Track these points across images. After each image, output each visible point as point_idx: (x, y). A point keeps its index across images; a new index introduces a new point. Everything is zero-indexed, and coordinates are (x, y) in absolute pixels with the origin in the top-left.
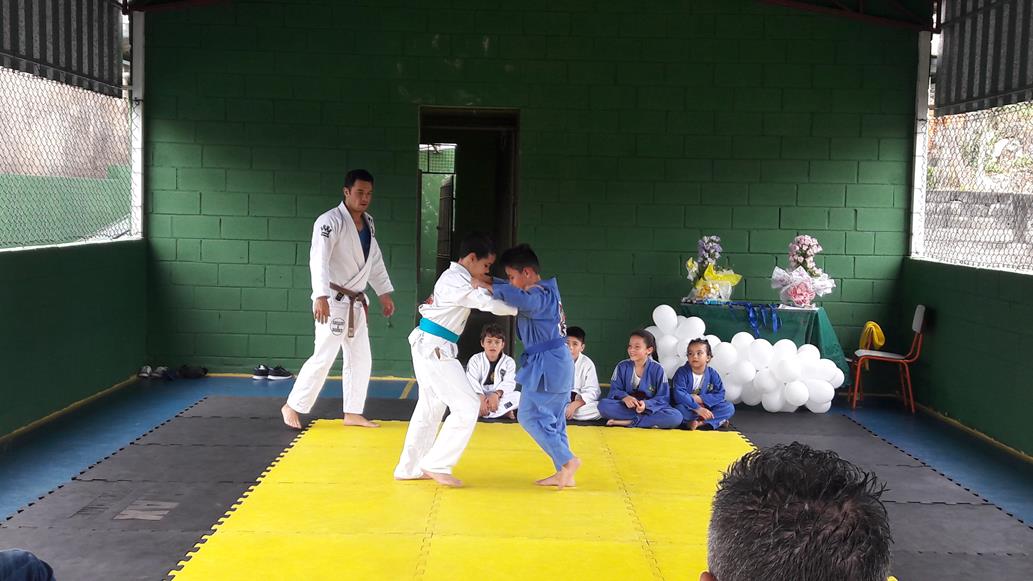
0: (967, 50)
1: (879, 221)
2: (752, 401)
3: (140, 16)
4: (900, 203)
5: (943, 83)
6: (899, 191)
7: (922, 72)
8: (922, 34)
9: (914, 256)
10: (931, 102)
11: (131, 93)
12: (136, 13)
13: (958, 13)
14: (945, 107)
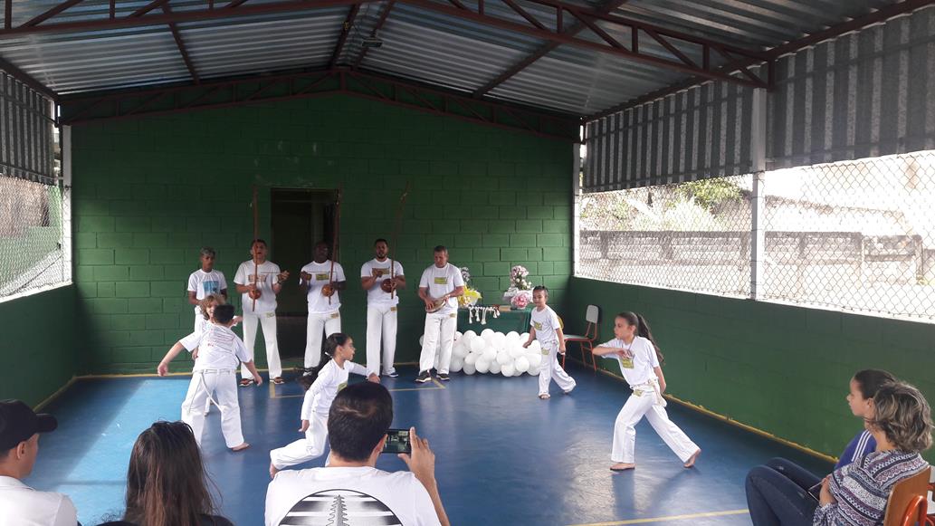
0: (604, 155)
1: (556, 256)
2: (495, 371)
3: (68, 130)
4: (566, 245)
5: (588, 174)
6: (566, 237)
7: (576, 168)
8: (575, 145)
9: (576, 275)
10: (581, 185)
11: (61, 182)
12: (65, 126)
13: (597, 133)
14: (590, 187)
